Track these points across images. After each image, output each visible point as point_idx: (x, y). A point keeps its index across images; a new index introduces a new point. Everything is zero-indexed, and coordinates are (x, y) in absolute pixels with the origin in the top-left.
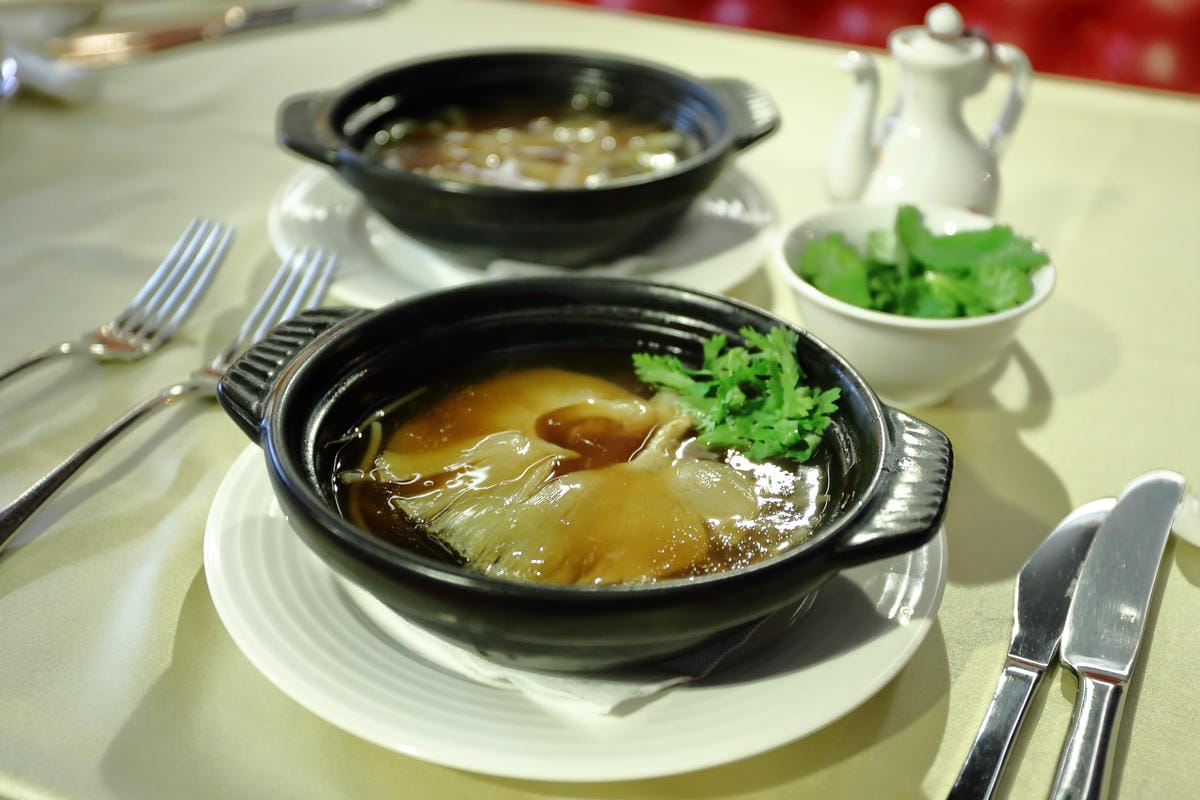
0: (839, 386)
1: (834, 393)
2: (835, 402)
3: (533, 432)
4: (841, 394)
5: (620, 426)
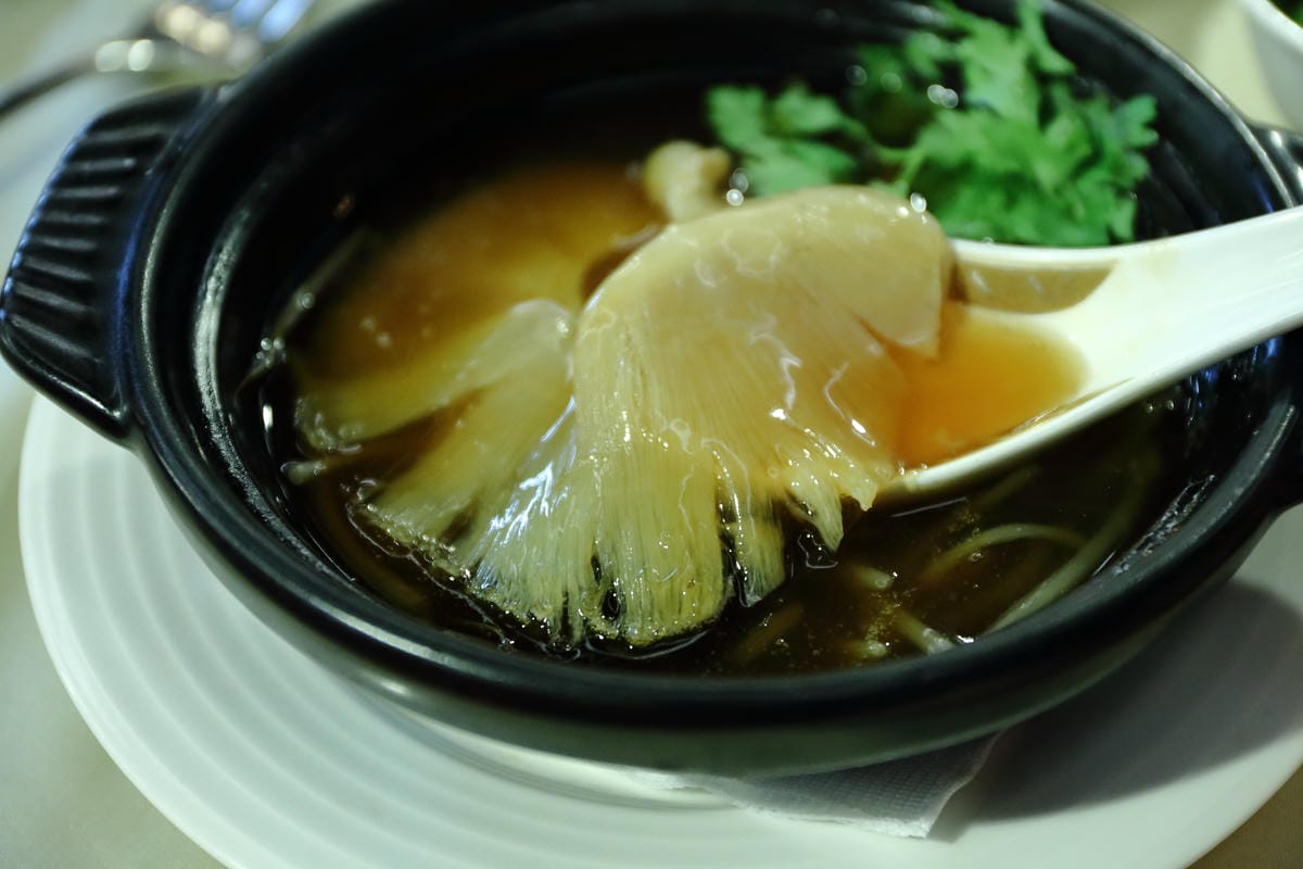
2: (1149, 125)
4: (1157, 108)
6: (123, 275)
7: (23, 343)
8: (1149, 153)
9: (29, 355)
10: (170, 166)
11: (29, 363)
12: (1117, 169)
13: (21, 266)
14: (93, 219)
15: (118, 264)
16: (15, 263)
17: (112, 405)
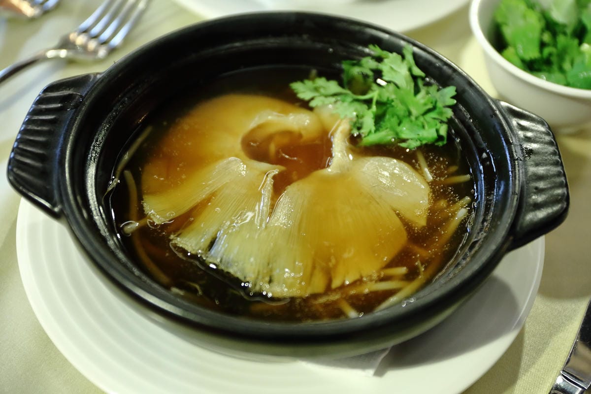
0: (452, 85)
1: (451, 91)
2: (453, 97)
3: (242, 154)
4: (456, 91)
5: (300, 136)
6: (58, 151)
7: (18, 179)
8: (453, 108)
9: (21, 185)
10: (77, 106)
11: (21, 188)
12: (441, 113)
13: (17, 147)
14: (45, 128)
15: (55, 147)
16: (15, 146)
17: (54, 205)
